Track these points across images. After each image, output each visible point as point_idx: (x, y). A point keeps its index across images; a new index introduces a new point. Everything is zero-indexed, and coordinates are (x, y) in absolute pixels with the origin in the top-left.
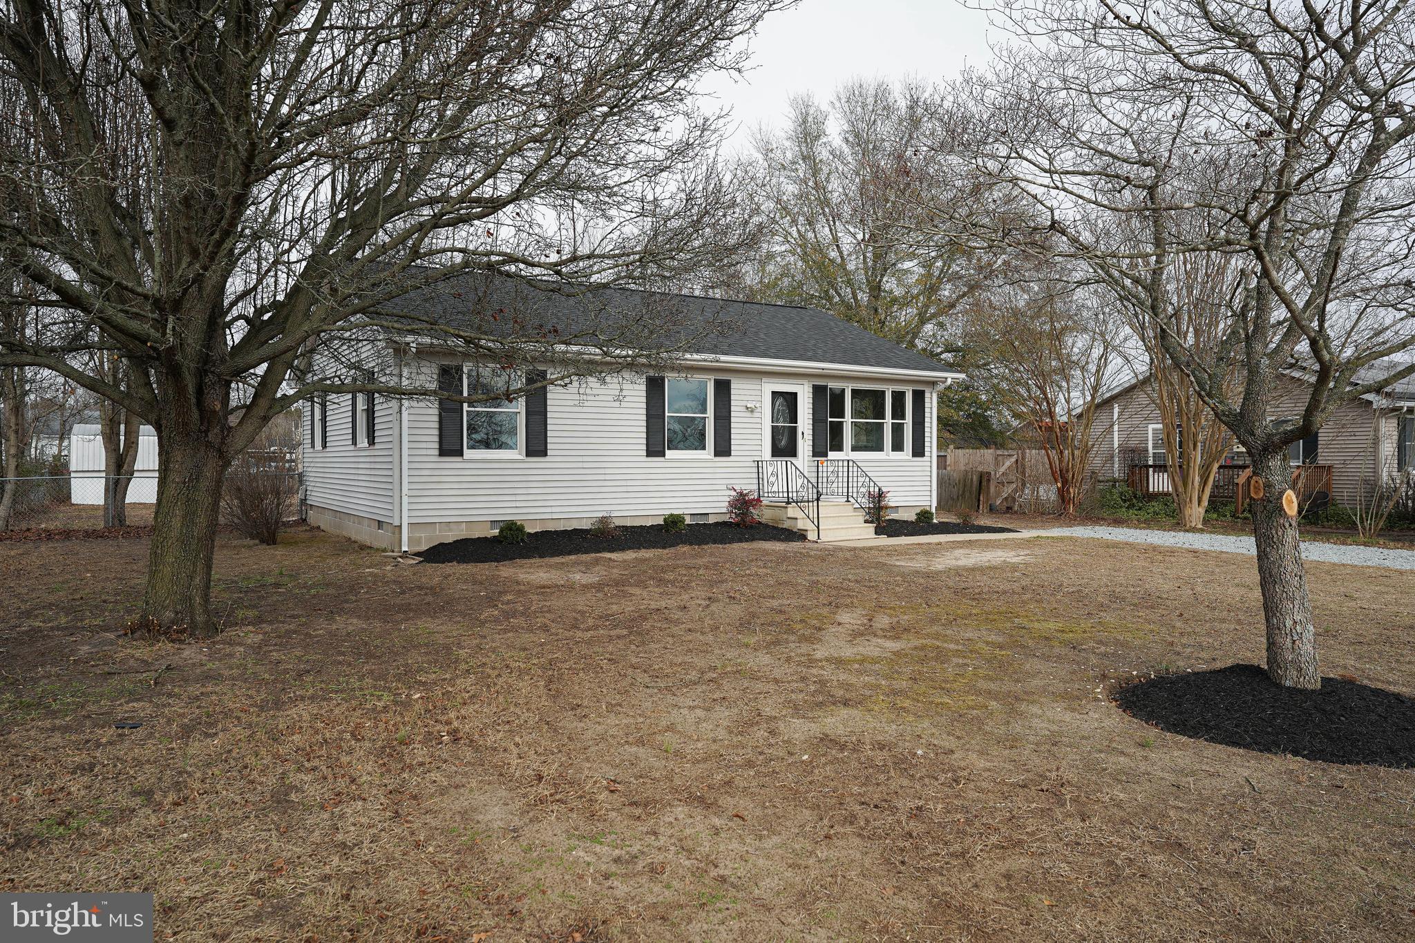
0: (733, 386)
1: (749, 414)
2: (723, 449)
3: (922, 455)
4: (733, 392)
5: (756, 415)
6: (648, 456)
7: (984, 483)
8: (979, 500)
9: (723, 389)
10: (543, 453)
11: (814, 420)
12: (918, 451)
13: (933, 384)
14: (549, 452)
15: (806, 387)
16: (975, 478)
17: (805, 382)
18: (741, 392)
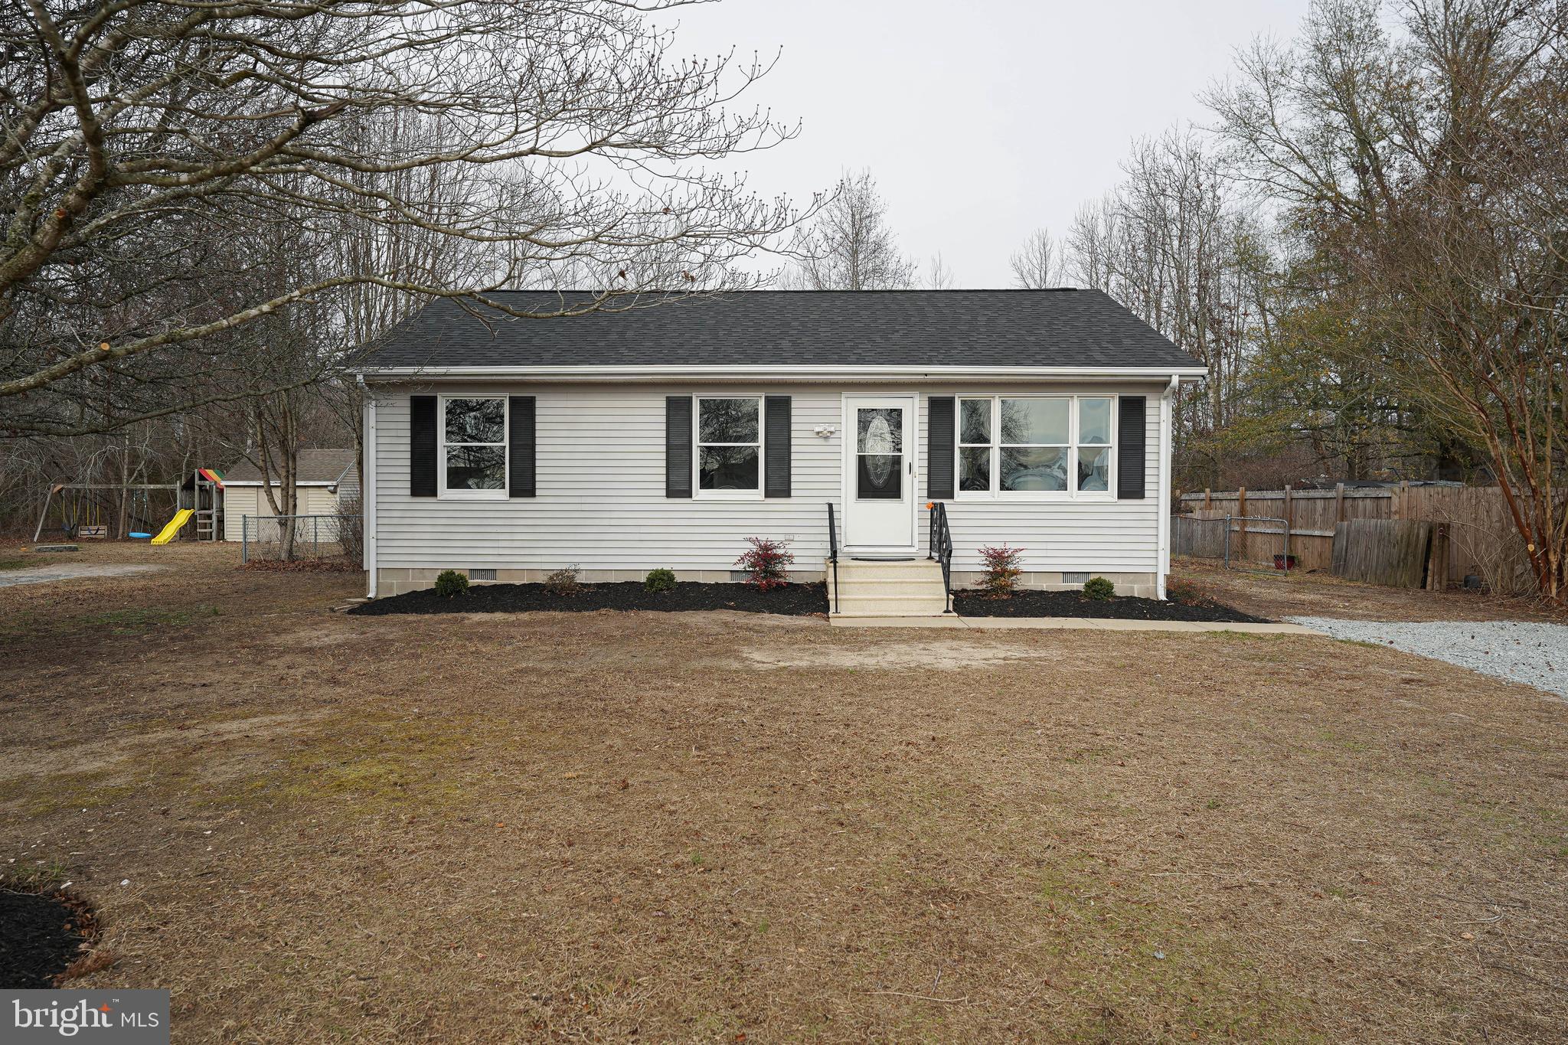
0: (794, 405)
1: (821, 441)
2: (779, 487)
3: (1141, 494)
4: (793, 412)
5: (832, 441)
6: (668, 496)
7: (1436, 542)
8: (1426, 570)
9: (780, 409)
10: (531, 493)
11: (930, 445)
12: (1132, 486)
13: (1162, 385)
14: (538, 492)
15: (917, 400)
16: (1422, 533)
17: (916, 395)
18: (805, 413)
